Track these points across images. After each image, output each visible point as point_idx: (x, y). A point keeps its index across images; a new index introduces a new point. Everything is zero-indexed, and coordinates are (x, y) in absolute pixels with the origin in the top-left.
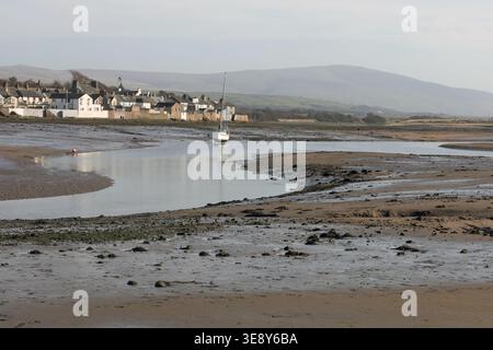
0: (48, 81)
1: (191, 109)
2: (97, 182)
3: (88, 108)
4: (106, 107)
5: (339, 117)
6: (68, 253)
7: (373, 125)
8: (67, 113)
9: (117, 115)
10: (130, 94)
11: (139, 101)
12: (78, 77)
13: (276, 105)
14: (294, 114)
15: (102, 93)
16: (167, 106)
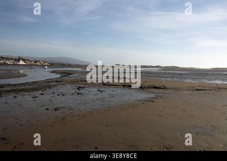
0: (14, 58)
1: (40, 63)
2: (24, 75)
3: (21, 62)
4: (25, 62)
5: (64, 64)
6: (24, 96)
7: (70, 66)
8: (18, 63)
9: (27, 64)
10: (29, 60)
11: (31, 61)
12: (19, 57)
13: (54, 62)
14: (57, 64)
15: (24, 60)
16: (36, 62)
